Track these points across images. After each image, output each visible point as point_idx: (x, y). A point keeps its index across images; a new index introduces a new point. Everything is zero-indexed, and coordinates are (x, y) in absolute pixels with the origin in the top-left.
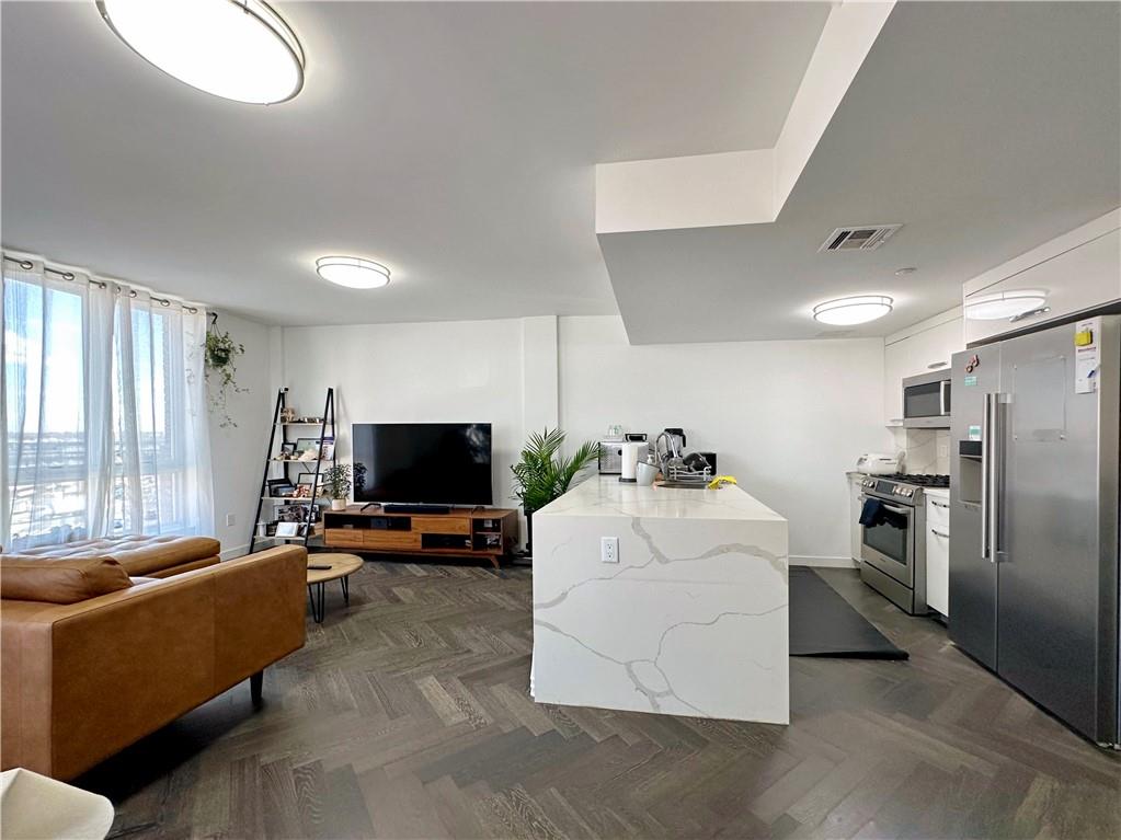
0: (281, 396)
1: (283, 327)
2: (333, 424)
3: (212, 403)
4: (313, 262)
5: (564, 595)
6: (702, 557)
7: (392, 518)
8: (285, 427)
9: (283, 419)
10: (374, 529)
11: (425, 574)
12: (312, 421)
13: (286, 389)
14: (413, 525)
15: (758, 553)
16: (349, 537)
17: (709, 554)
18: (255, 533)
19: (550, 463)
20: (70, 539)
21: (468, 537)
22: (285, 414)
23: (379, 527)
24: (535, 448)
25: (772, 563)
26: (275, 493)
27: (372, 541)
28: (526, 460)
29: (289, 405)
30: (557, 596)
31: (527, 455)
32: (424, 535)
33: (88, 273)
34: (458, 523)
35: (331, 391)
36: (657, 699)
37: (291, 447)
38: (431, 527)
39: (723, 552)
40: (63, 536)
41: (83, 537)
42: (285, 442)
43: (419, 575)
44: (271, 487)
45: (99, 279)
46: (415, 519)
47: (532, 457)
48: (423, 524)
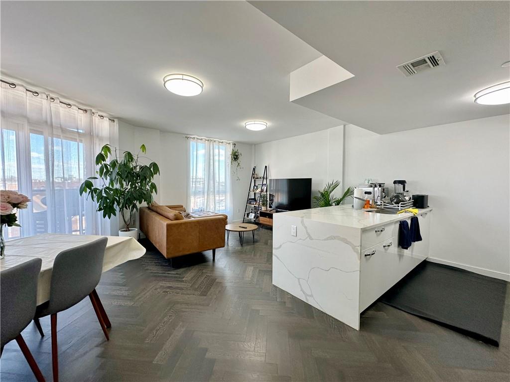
0: (254, 169)
1: (255, 145)
2: (267, 179)
3: (233, 173)
4: (244, 124)
5: (281, 246)
6: (324, 240)
8: (255, 180)
9: (254, 178)
12: (260, 178)
13: (255, 167)
15: (347, 242)
17: (327, 239)
18: (245, 216)
20: (201, 211)
22: (254, 176)
25: (353, 248)
26: (251, 203)
29: (256, 172)
30: (279, 246)
33: (205, 138)
35: (266, 167)
36: (308, 297)
37: (256, 187)
39: (332, 239)
40: (200, 210)
41: (204, 211)
42: (255, 186)
44: (250, 201)
45: (207, 139)
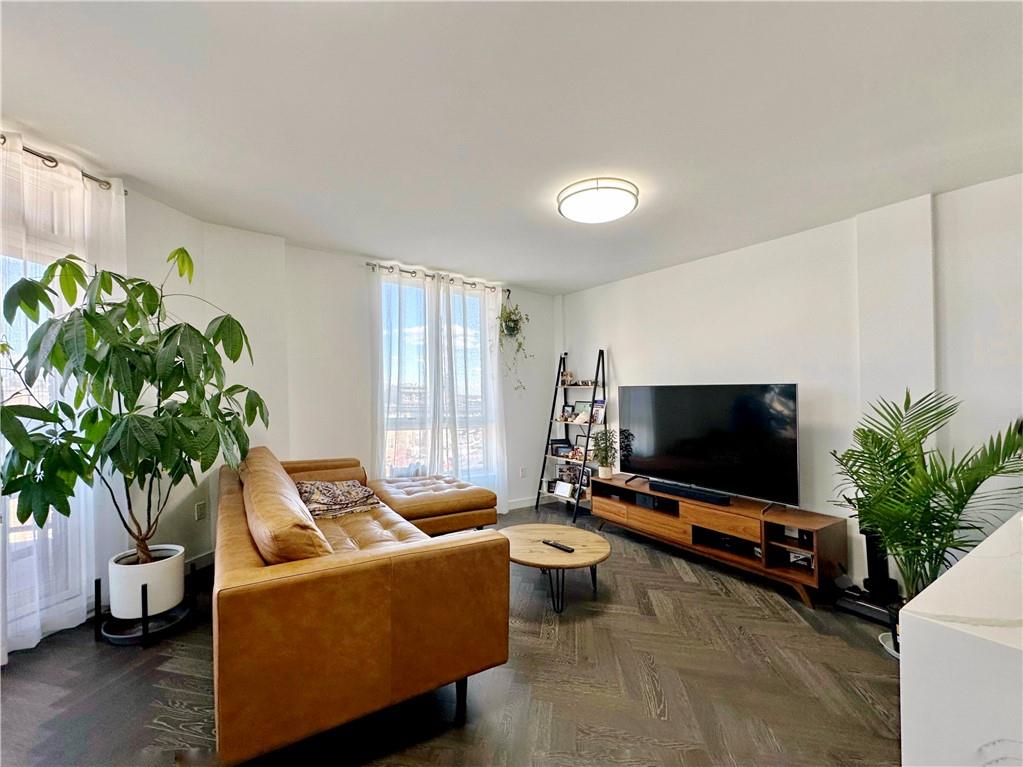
0: (563, 361)
1: (563, 293)
2: (604, 386)
7: (658, 497)
8: (565, 390)
9: (563, 383)
10: (640, 506)
11: (694, 580)
13: (566, 354)
14: (681, 511)
16: (614, 509)
18: (540, 487)
19: (922, 455)
21: (759, 546)
22: (564, 378)
23: (644, 505)
24: (882, 426)
26: (556, 453)
27: (636, 519)
28: (864, 444)
29: (568, 369)
31: (866, 436)
32: (695, 528)
33: (424, 269)
34: (745, 521)
35: (601, 353)
37: (570, 409)
38: (704, 519)
42: (566, 404)
43: (686, 579)
44: (554, 446)
46: (685, 505)
47: (877, 441)
48: (695, 514)
